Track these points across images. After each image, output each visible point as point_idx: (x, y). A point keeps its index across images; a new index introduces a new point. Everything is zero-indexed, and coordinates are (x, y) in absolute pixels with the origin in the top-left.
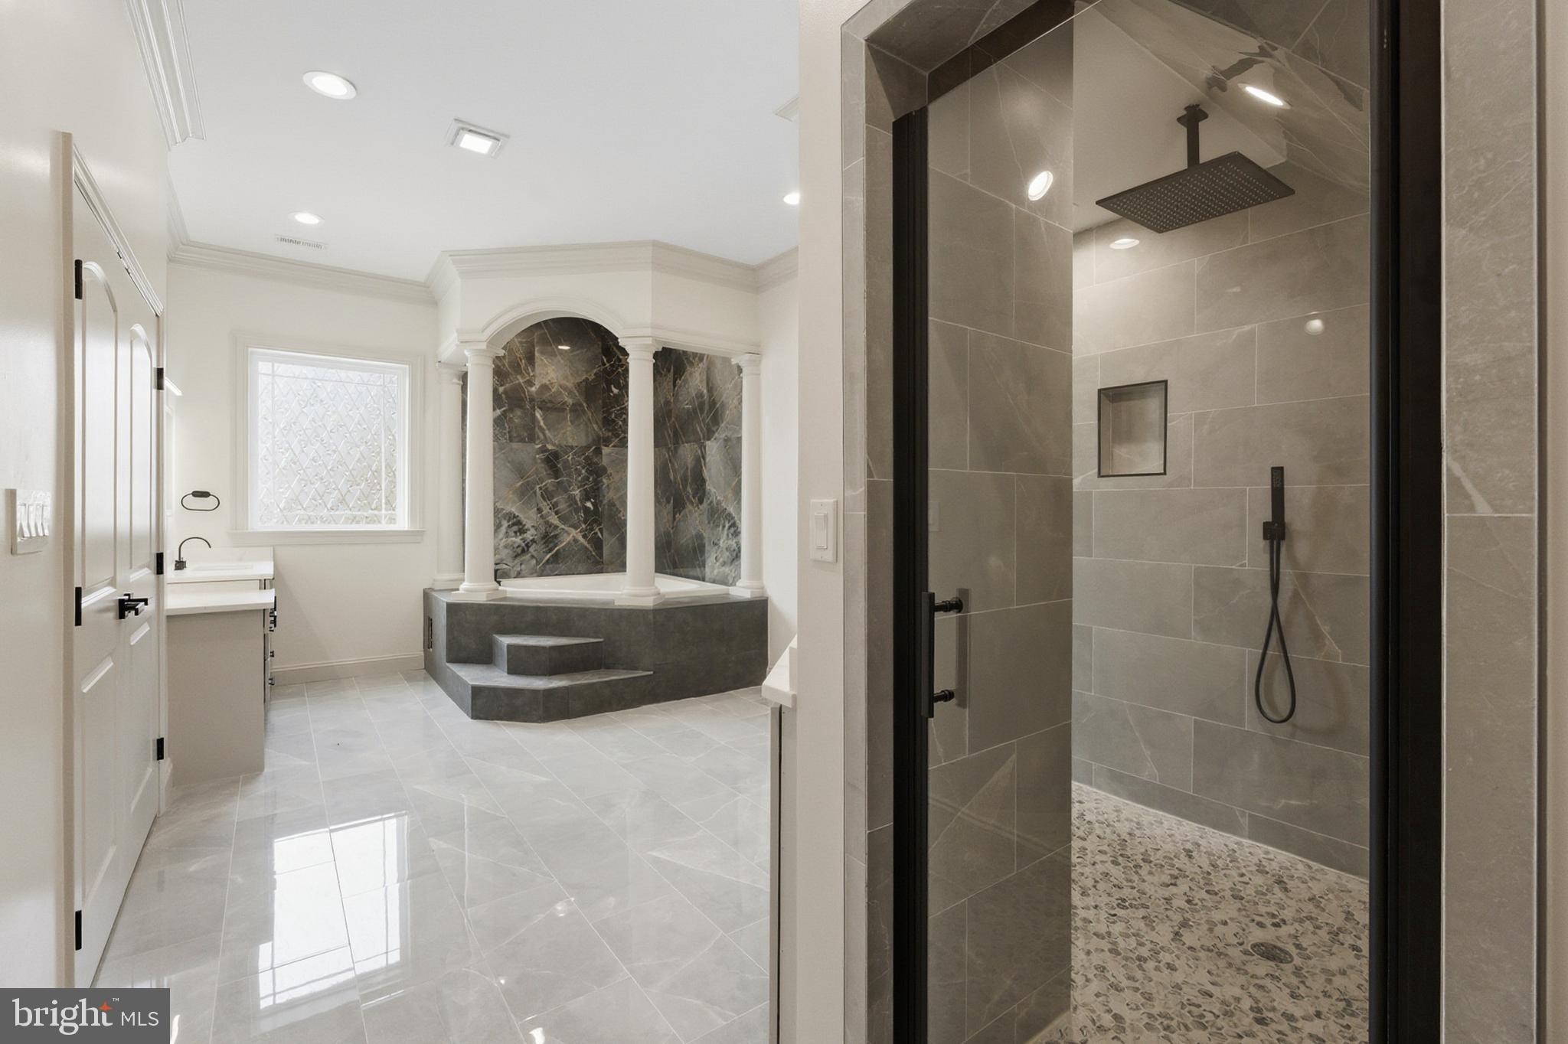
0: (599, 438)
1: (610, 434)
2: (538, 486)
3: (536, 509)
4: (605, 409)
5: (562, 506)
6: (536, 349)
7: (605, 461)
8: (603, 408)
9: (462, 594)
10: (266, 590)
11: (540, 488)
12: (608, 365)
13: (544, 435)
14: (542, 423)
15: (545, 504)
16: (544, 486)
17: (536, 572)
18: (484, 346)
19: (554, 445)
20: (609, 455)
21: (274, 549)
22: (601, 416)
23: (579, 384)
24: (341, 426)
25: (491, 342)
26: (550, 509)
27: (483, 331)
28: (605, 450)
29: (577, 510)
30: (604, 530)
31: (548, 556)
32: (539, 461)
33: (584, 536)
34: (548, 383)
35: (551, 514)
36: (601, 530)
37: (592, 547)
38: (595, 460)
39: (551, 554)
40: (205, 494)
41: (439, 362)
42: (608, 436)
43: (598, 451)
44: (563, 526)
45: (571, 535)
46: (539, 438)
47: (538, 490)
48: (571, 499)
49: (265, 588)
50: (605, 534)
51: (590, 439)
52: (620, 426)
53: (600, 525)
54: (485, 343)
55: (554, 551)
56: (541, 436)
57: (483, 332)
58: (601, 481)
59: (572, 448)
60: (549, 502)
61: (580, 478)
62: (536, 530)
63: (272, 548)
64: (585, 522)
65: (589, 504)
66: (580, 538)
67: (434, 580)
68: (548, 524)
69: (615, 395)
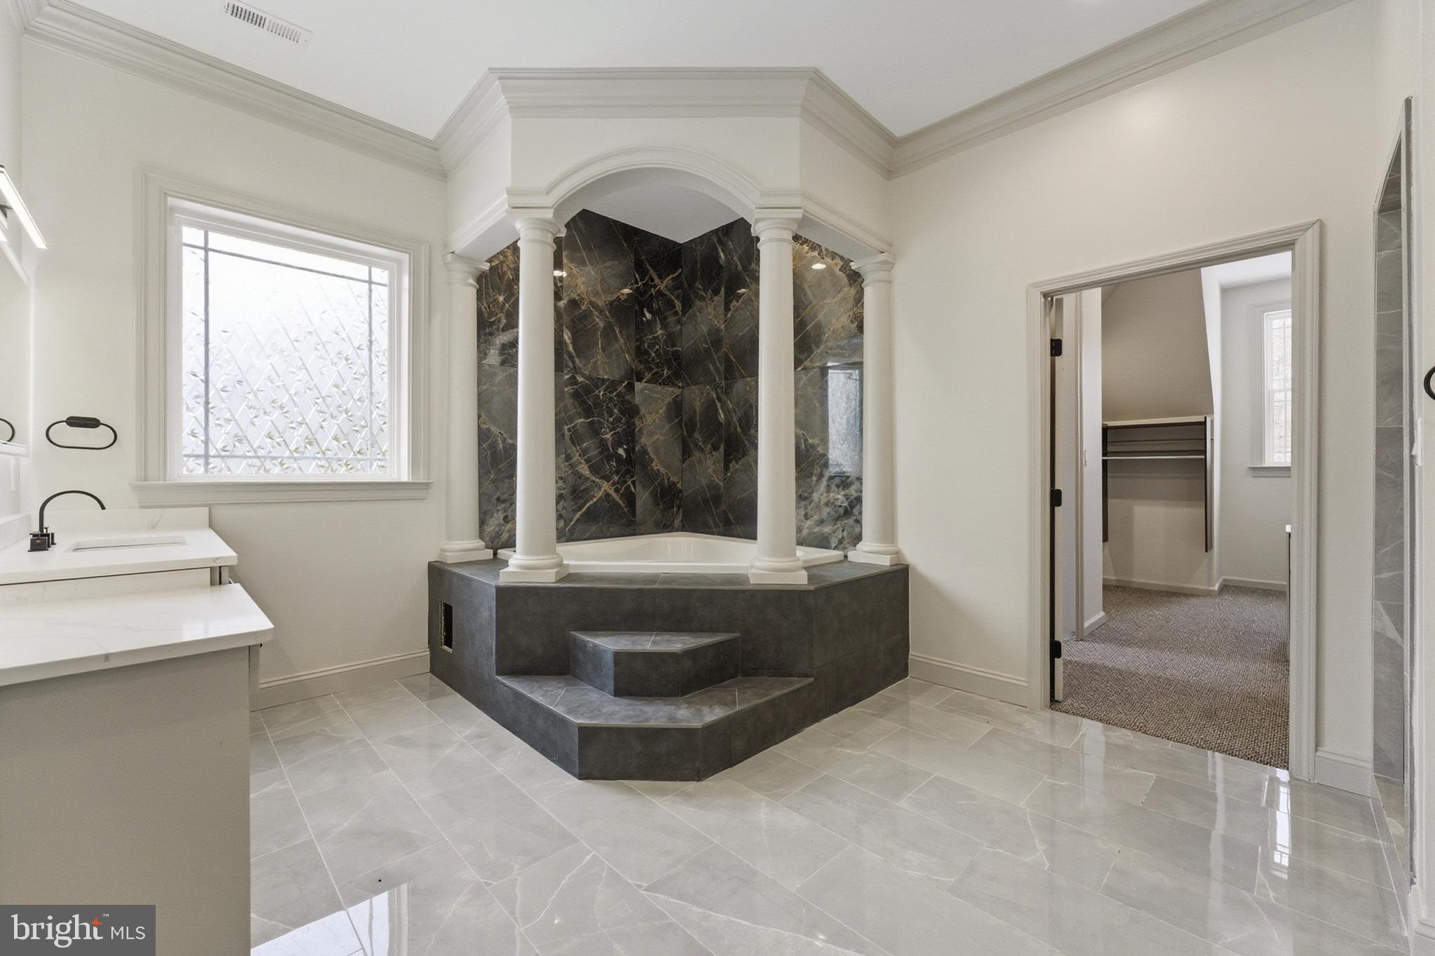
0: (632, 370)
1: (642, 367)
2: (566, 427)
3: (564, 456)
4: (638, 337)
5: (593, 453)
6: (564, 254)
7: (638, 400)
8: (636, 336)
9: (513, 572)
10: (223, 587)
11: (569, 430)
12: (640, 283)
13: (574, 363)
14: (571, 349)
15: (574, 448)
16: (573, 427)
17: (565, 536)
18: (549, 214)
19: (584, 376)
20: (642, 391)
21: (210, 509)
22: (634, 344)
23: (611, 303)
24: (310, 333)
25: (559, 209)
26: (580, 455)
27: (549, 191)
28: (638, 386)
29: (609, 458)
30: (637, 482)
31: (578, 515)
32: (567, 396)
33: (617, 491)
34: (577, 298)
35: (581, 463)
36: (633, 483)
37: (624, 503)
38: (628, 397)
39: (580, 513)
40: (92, 423)
41: (453, 253)
42: (641, 370)
43: (630, 387)
44: (594, 478)
45: (602, 490)
46: (567, 366)
47: (566, 432)
48: (603, 444)
49: (220, 583)
50: (637, 488)
51: (623, 373)
52: (653, 358)
53: (632, 477)
54: (553, 210)
55: (585, 508)
56: (571, 364)
57: (547, 193)
58: (634, 424)
59: (603, 380)
60: (578, 448)
61: (611, 419)
62: (564, 482)
63: (208, 509)
64: (617, 472)
65: (621, 451)
66: (612, 492)
67: (442, 551)
68: (580, 476)
69: (647, 320)
